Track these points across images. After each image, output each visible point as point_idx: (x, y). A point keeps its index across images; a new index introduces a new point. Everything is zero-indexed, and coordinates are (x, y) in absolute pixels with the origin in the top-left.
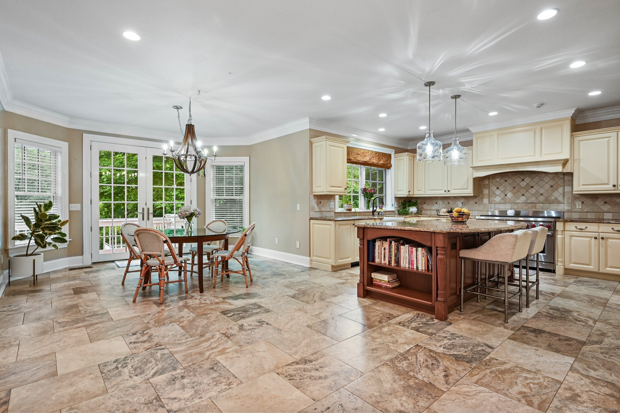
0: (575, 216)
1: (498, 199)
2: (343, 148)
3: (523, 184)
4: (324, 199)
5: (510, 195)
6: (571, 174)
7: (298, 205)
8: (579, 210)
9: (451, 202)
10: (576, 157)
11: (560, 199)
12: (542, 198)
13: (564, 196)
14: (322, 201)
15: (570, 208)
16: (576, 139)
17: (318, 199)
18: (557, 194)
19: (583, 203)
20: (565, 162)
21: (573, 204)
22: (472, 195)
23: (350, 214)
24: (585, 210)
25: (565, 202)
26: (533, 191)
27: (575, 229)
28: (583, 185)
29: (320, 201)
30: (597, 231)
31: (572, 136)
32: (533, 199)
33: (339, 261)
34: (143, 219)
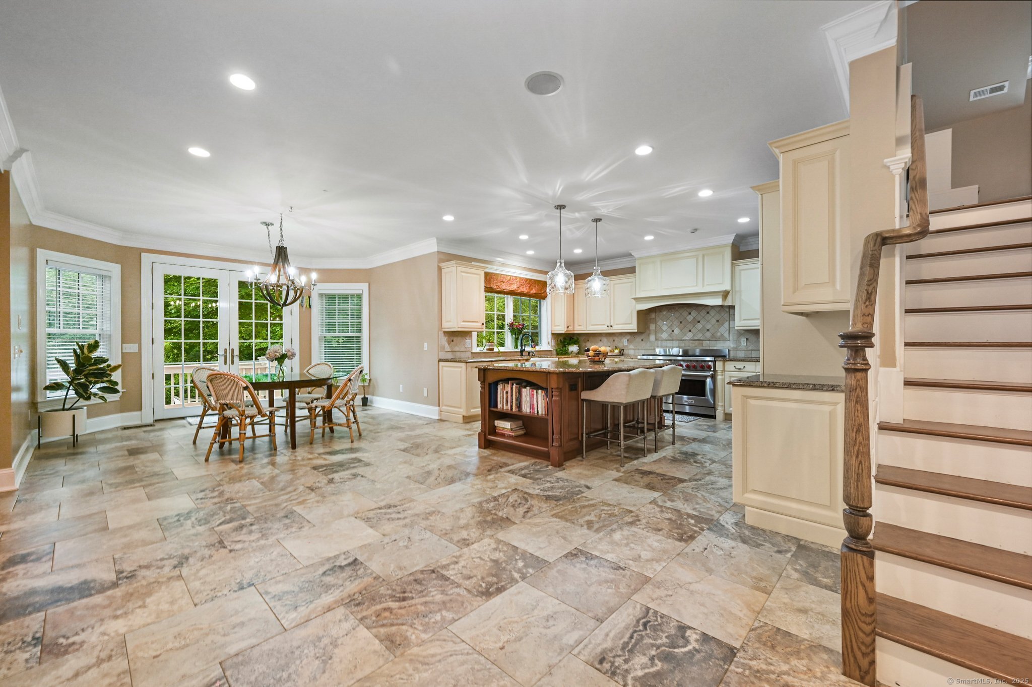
0: (741, 354)
1: (664, 336)
2: (479, 275)
3: (690, 318)
4: (457, 336)
5: (677, 331)
6: (732, 307)
7: (426, 344)
8: (744, 348)
9: (616, 339)
10: (737, 289)
11: (726, 335)
12: (708, 335)
13: (729, 332)
14: (455, 339)
15: (735, 346)
16: (738, 268)
17: (449, 337)
18: (723, 330)
19: (747, 339)
20: (725, 294)
21: (738, 341)
22: (636, 331)
23: (492, 355)
24: (750, 348)
25: (731, 338)
26: (699, 326)
27: (734, 369)
28: (744, 320)
29: (452, 338)
30: (754, 370)
31: (733, 265)
32: (700, 336)
33: (472, 410)
34: (225, 363)
